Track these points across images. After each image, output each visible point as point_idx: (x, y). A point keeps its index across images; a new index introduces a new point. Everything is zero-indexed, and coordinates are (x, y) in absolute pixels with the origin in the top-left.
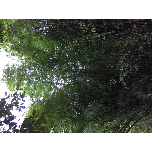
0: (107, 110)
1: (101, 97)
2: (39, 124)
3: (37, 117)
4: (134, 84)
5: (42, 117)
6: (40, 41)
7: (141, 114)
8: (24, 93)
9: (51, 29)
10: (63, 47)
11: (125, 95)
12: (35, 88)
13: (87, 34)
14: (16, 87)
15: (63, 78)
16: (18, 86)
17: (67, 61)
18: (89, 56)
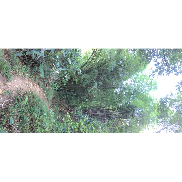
0: (103, 66)
1: (107, 73)
2: (142, 59)
3: (144, 63)
4: (89, 82)
5: (141, 63)
6: (140, 105)
7: (86, 66)
8: (149, 78)
9: (134, 111)
10: (128, 102)
11: (94, 76)
12: (143, 79)
13: (114, 109)
14: (153, 81)
15: (128, 85)
16: (152, 81)
17: (125, 94)
18: (113, 97)
